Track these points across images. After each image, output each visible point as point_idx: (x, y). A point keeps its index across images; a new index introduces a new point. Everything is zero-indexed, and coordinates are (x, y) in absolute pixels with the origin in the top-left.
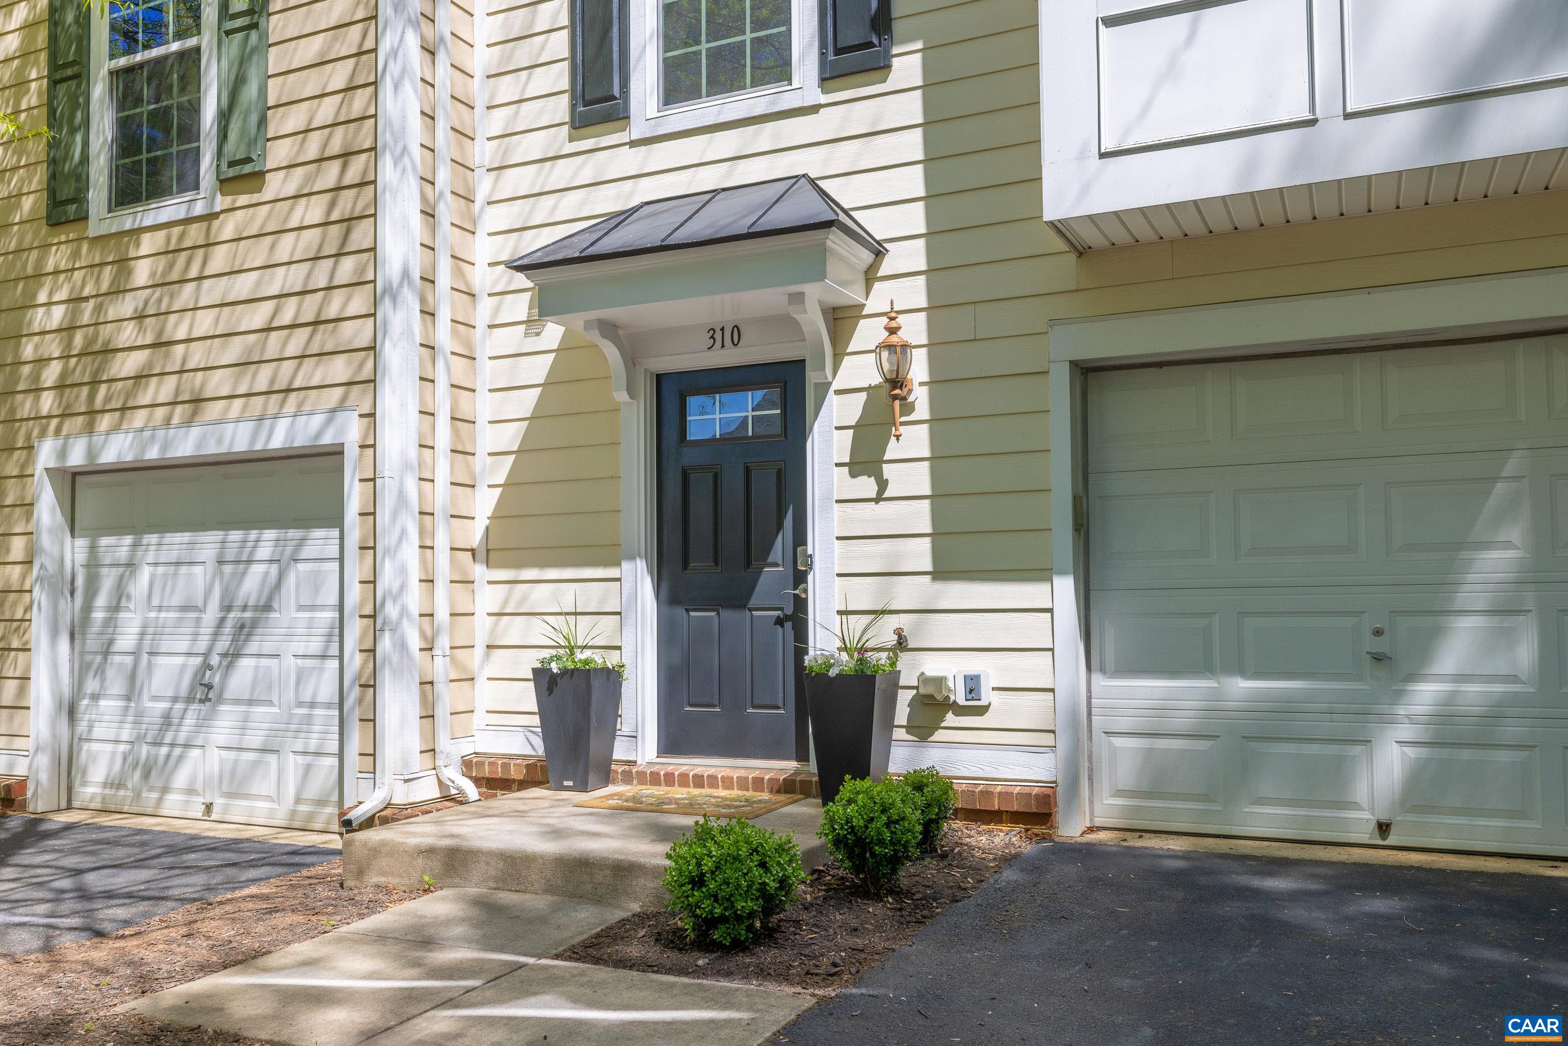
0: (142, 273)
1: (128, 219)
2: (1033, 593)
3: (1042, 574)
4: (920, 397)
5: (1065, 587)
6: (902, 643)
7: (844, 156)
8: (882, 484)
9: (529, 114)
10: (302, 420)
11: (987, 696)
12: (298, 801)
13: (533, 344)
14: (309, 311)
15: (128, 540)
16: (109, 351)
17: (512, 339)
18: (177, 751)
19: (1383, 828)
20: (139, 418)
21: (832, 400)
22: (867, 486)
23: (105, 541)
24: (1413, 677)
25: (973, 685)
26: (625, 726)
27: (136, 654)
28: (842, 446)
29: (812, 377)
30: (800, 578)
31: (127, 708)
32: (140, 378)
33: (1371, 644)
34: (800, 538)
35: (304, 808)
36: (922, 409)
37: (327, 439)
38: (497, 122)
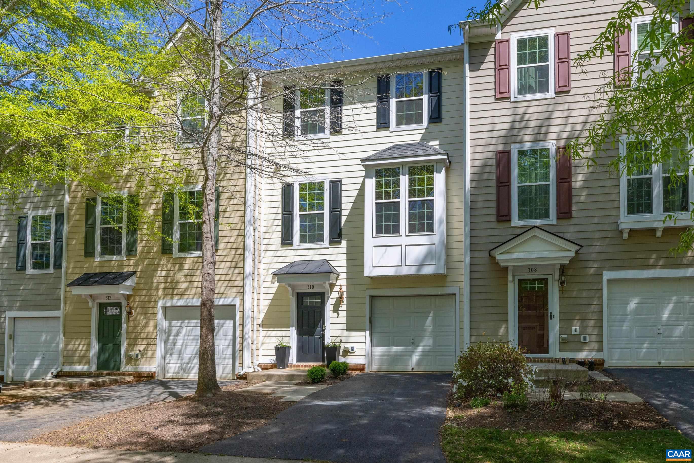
0: (186, 266)
1: (183, 255)
2: (362, 333)
3: (364, 330)
4: (345, 300)
5: (368, 333)
6: (341, 342)
7: (333, 257)
8: (338, 315)
9: (272, 241)
10: (226, 299)
11: (355, 350)
12: (223, 373)
13: (272, 285)
14: (228, 278)
15: (180, 322)
16: (178, 282)
17: (268, 284)
18: (193, 365)
19: (413, 369)
20: (186, 297)
21: (330, 299)
22: (336, 315)
23: (174, 322)
24: (418, 346)
25: (353, 348)
26: (291, 357)
27: (182, 345)
28: (332, 308)
29: (326, 296)
30: (324, 330)
31: (179, 357)
32: (187, 288)
33: (412, 341)
34: (324, 323)
35: (224, 375)
36: (345, 302)
37: (232, 303)
38: (266, 241)
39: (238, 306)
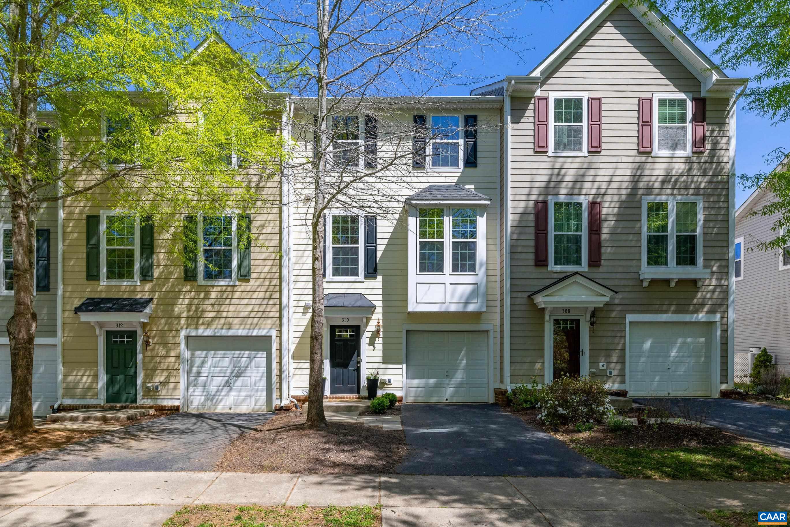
0: (213, 295)
1: (210, 283)
2: (400, 366)
3: (401, 363)
4: (381, 333)
5: (404, 366)
6: (378, 374)
7: (368, 291)
8: (375, 348)
9: (302, 272)
10: (261, 330)
11: (392, 382)
12: (255, 405)
13: (303, 317)
15: (205, 352)
16: (203, 311)
17: (299, 316)
18: (220, 397)
19: (447, 400)
20: (214, 326)
21: (366, 333)
22: (372, 348)
23: (198, 353)
24: (452, 378)
25: (390, 380)
26: (326, 389)
27: (207, 377)
28: (367, 341)
29: (362, 328)
30: (359, 363)
31: (204, 389)
32: (215, 318)
33: (446, 374)
34: (359, 355)
35: (257, 407)
36: (381, 336)
37: (268, 335)
38: (296, 272)
39: (274, 337)
